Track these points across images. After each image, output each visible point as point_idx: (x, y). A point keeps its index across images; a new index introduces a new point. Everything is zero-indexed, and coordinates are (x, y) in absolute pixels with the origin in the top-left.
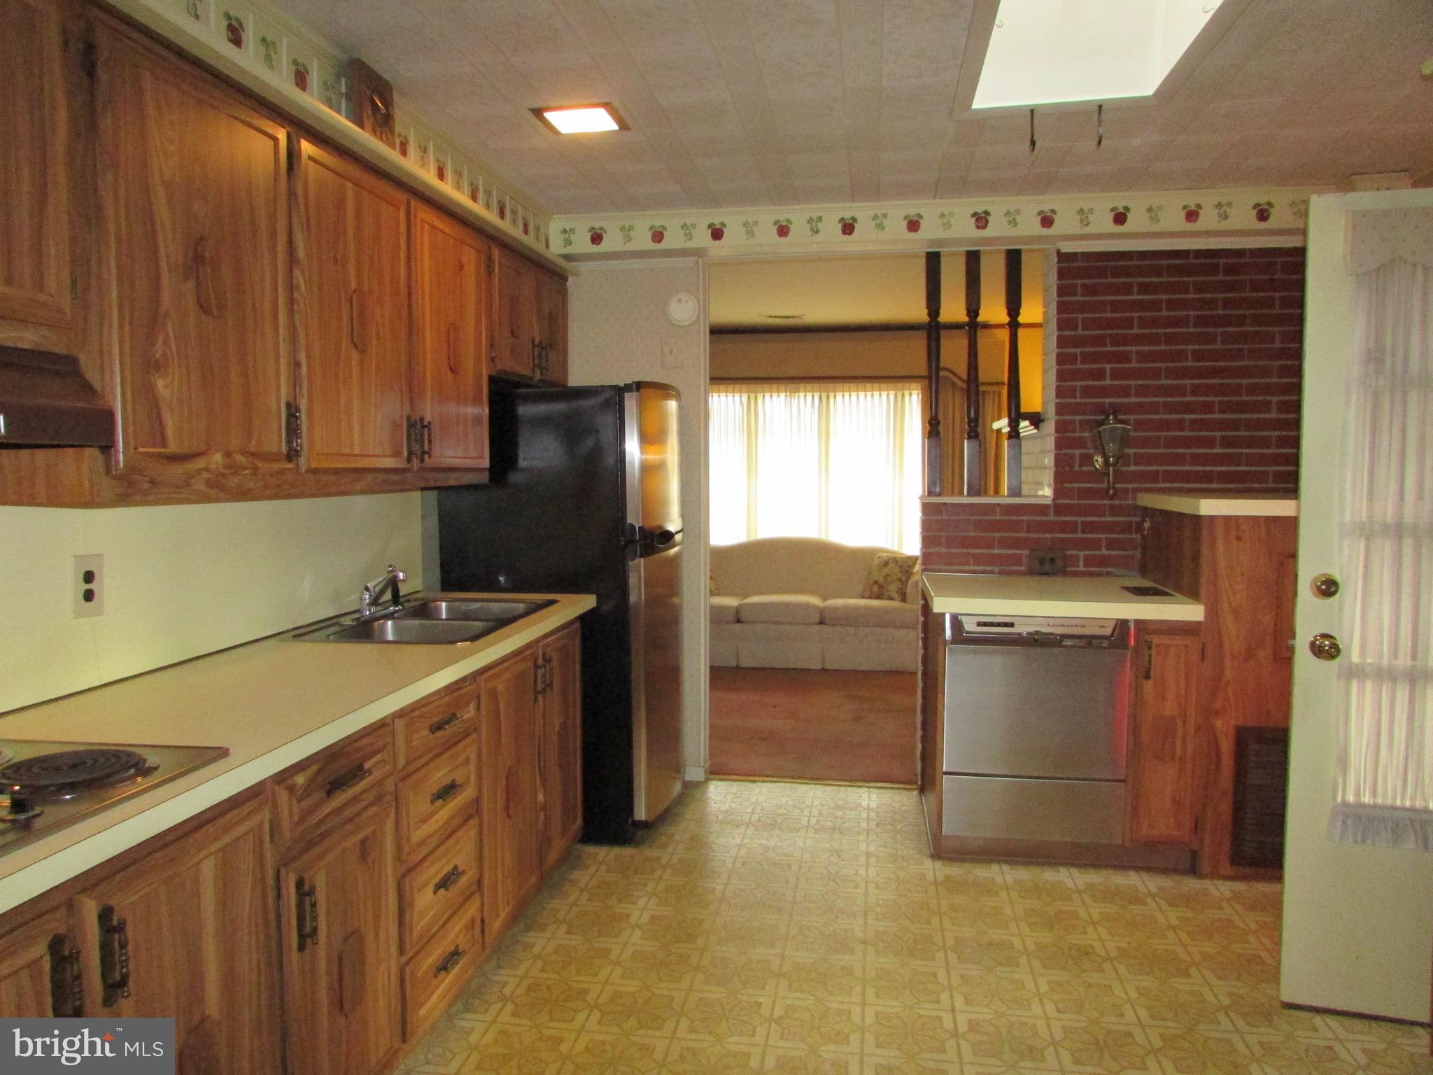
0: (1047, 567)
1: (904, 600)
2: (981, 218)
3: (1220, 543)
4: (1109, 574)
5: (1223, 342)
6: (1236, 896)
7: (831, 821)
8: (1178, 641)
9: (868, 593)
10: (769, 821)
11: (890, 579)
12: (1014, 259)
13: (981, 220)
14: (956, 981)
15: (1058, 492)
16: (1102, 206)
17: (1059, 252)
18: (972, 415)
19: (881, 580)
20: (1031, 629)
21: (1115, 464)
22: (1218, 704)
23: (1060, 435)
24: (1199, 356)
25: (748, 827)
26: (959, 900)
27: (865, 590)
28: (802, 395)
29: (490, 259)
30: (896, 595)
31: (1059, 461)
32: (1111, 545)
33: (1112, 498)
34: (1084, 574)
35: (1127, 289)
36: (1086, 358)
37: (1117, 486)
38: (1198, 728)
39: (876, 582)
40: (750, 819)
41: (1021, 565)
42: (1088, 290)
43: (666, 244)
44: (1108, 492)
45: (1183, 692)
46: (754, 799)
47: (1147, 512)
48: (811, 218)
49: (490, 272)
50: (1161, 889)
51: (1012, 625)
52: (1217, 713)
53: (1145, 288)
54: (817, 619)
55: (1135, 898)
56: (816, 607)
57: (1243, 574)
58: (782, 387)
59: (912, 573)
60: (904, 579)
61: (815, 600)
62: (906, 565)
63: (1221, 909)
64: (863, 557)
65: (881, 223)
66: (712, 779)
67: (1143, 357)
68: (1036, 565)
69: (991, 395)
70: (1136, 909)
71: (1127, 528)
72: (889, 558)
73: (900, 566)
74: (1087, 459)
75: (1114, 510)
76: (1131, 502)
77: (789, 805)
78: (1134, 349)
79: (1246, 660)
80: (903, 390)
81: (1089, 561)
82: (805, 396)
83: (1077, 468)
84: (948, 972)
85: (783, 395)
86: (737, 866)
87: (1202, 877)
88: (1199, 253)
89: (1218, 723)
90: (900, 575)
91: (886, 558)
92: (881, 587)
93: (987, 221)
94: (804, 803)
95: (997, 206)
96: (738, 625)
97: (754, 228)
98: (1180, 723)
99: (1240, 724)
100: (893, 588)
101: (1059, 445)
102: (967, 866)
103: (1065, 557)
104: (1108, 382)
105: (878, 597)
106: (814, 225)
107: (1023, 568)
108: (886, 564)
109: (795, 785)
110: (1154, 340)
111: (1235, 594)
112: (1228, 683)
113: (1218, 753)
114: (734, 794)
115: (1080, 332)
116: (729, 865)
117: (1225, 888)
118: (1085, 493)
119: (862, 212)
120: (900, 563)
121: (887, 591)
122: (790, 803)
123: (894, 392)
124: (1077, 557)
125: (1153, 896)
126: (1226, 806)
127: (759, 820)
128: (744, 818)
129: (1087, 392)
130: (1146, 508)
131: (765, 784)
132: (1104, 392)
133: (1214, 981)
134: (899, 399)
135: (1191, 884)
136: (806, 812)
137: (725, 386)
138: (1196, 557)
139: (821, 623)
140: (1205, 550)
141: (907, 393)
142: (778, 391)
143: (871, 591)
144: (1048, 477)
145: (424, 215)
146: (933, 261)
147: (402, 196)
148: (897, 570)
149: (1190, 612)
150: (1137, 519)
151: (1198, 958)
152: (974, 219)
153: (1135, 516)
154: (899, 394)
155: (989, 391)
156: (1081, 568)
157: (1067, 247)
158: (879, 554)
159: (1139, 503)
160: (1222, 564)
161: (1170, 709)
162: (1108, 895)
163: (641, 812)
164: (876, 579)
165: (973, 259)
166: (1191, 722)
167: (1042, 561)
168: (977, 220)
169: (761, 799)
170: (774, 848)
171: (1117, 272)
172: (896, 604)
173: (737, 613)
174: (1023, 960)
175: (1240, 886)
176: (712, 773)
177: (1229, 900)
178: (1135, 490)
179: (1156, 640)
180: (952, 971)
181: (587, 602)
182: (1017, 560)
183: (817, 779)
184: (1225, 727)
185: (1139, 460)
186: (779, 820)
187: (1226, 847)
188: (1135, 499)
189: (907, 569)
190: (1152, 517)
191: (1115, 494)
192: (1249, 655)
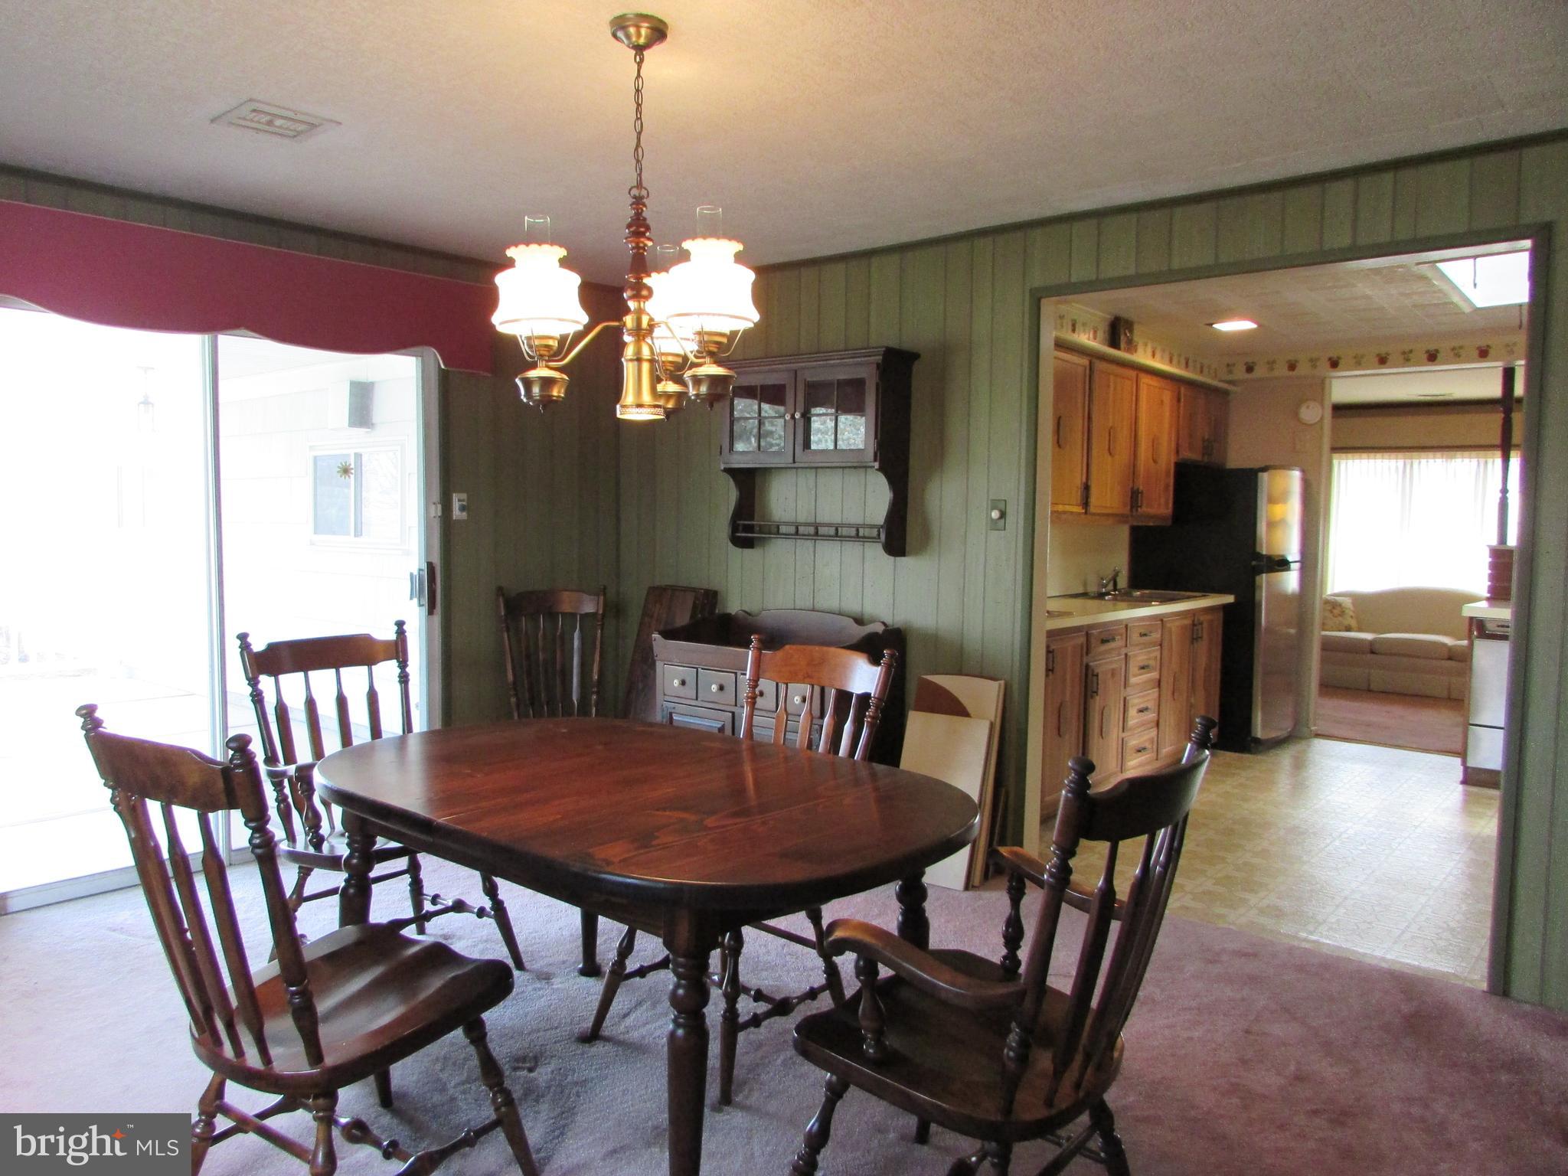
29: (1179, 393)
43: (1297, 372)
48: (1404, 351)
49: (1179, 400)
56: (1445, 645)
58: (1439, 454)
61: (1446, 640)
65: (1458, 353)
66: (1317, 737)
85: (1439, 461)
96: (1372, 655)
97: (1361, 359)
106: (1407, 356)
137: (1381, 454)
142: (1434, 458)
145: (1146, 380)
147: (1133, 374)
173: (1371, 646)
181: (1230, 599)
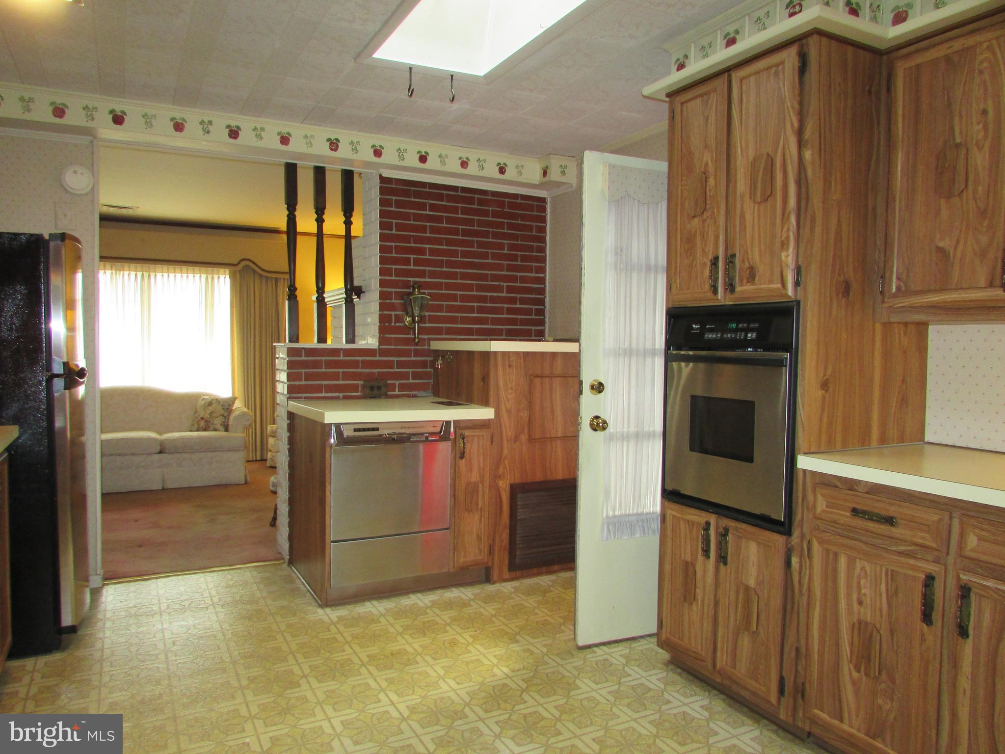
0: (376, 392)
1: (227, 430)
2: (334, 143)
3: (500, 368)
4: (415, 396)
5: (478, 247)
6: (516, 589)
7: (231, 597)
8: (478, 432)
9: (196, 426)
10: (178, 606)
11: (214, 415)
12: (348, 177)
13: (334, 145)
14: (384, 684)
15: (381, 341)
16: (413, 148)
17: (381, 176)
18: (320, 285)
19: (207, 416)
20: (391, 431)
21: (418, 322)
22: (501, 471)
23: (382, 301)
24: (465, 254)
25: (161, 615)
26: (357, 630)
27: (193, 425)
28: (126, 273)
30: (219, 426)
31: (382, 319)
32: (416, 376)
33: (417, 344)
34: (397, 396)
35: (422, 207)
36: (399, 250)
37: (420, 337)
38: (490, 487)
39: (202, 418)
40: (160, 608)
41: (357, 391)
42: (399, 204)
43: (67, 120)
44: (414, 341)
45: (482, 465)
46: (154, 592)
47: (437, 353)
48: (203, 120)
50: (475, 595)
51: (377, 429)
52: (499, 477)
53: (433, 208)
54: (158, 450)
55: (465, 604)
56: (155, 440)
57: (512, 389)
59: (232, 410)
60: (226, 414)
61: (153, 435)
62: (227, 404)
63: (513, 599)
64: (189, 401)
65: (260, 135)
66: (107, 584)
67: (433, 252)
68: (368, 391)
69: (282, 281)
70: (468, 610)
71: (424, 364)
72: (212, 400)
73: (222, 405)
74: (399, 319)
75: (417, 353)
76: (426, 347)
77: (188, 592)
78: (427, 246)
79: (515, 442)
80: (212, 273)
81: (402, 387)
82: (129, 275)
83: (393, 324)
84: (375, 680)
86: (168, 646)
87: (494, 583)
88: (465, 190)
89: (501, 483)
90: (222, 412)
91: (209, 400)
92: (207, 421)
93: (337, 146)
94: (200, 588)
95: (345, 137)
97: (153, 121)
98: (480, 486)
99: (512, 482)
100: (218, 422)
101: (382, 307)
102: (350, 607)
103: (387, 385)
104: (412, 267)
105: (205, 430)
106: (206, 127)
107: (359, 394)
108: (210, 404)
109: (185, 577)
110: (439, 242)
111: (508, 401)
112: (506, 457)
113: (501, 502)
114: (135, 592)
115: (394, 232)
116: (161, 646)
117: (507, 587)
118: (398, 341)
119: (246, 124)
120: (221, 403)
121: (213, 424)
122: (188, 590)
123: (205, 275)
124: (395, 384)
125: (473, 600)
126: (505, 535)
127: (168, 607)
128: (154, 609)
129: (399, 273)
130: (437, 351)
131: (159, 580)
132: (409, 273)
133: (531, 640)
134: (210, 280)
135: (490, 588)
136: (206, 594)
138: (485, 379)
139: (161, 452)
140: (492, 375)
141: (216, 276)
143: (199, 425)
144: (375, 329)
146: (291, 170)
148: (220, 408)
149: (486, 413)
150: (431, 359)
151: (517, 630)
152: (328, 143)
153: (430, 357)
154: (210, 277)
155: (281, 278)
156: (397, 392)
157: (387, 174)
158: (203, 398)
159: (431, 349)
160: (501, 383)
161: (475, 477)
162: (449, 605)
163: (67, 620)
164: (202, 416)
165: (320, 173)
166: (487, 484)
167: (372, 388)
168: (331, 144)
169: (161, 592)
170: (194, 626)
171: (417, 194)
172: (222, 433)
174: (418, 658)
175: (516, 583)
176: (106, 579)
177: (514, 592)
178: (429, 340)
179: (467, 433)
180: (377, 678)
182: (355, 388)
183: (203, 569)
184: (504, 485)
185: (432, 319)
186: (187, 604)
187: (507, 562)
188: (429, 345)
189: (227, 407)
190: (443, 357)
191: (419, 341)
192: (516, 438)
